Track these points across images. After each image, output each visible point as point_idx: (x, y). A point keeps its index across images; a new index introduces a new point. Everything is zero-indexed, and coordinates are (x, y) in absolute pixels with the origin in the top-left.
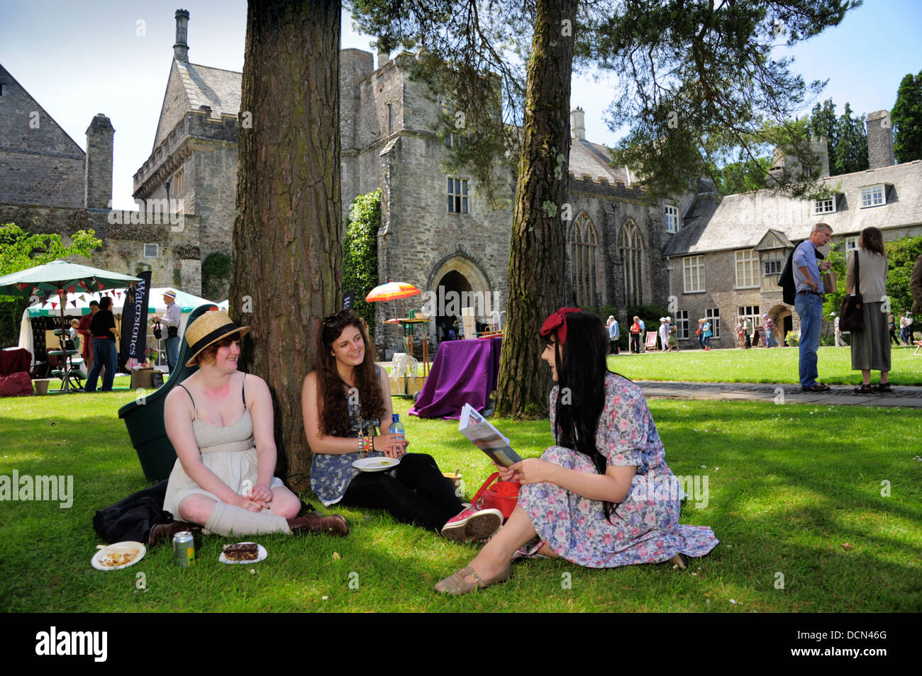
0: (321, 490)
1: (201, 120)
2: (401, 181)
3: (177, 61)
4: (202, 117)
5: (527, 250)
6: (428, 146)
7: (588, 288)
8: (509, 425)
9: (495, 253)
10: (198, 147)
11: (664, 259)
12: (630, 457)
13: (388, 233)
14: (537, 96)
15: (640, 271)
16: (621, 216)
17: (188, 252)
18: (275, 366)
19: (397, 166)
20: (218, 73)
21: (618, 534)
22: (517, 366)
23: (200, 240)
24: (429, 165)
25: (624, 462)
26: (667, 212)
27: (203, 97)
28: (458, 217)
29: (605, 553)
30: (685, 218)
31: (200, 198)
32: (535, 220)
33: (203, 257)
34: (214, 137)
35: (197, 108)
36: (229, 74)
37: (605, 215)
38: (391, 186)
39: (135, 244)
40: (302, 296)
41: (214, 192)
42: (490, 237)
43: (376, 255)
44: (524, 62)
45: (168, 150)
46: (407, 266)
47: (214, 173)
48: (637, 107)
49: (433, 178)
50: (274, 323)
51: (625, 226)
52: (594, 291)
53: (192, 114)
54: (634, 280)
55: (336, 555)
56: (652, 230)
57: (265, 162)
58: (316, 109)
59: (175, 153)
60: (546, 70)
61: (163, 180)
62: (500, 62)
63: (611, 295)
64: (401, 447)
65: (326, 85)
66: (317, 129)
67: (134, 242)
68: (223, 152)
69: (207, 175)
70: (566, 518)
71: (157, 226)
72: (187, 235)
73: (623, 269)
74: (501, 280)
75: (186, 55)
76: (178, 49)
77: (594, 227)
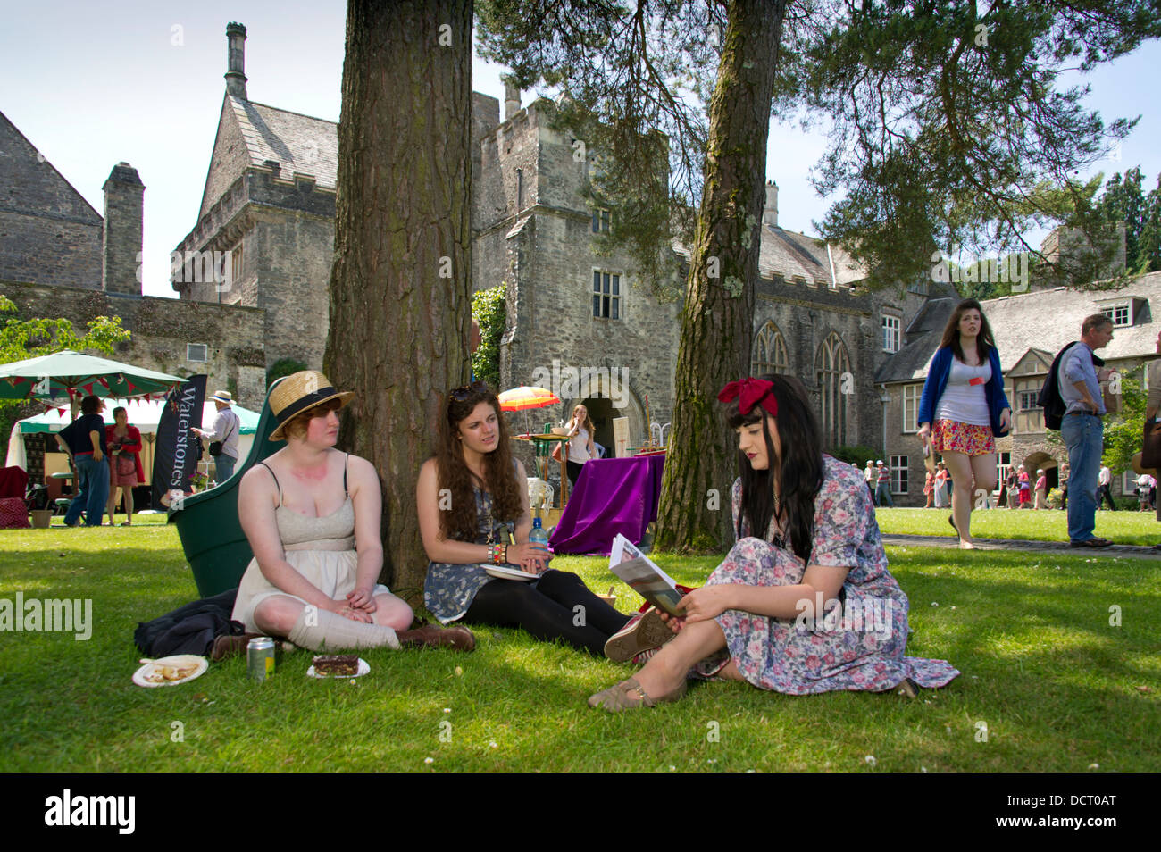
0: (437, 606)
1: (266, 180)
2: (532, 274)
3: (231, 97)
4: (267, 176)
5: (702, 338)
6: (569, 228)
8: (672, 561)
9: (652, 372)
10: (262, 217)
11: (877, 387)
12: (842, 556)
13: (514, 341)
14: (723, 136)
15: (843, 401)
16: (821, 328)
17: (248, 356)
18: (382, 451)
19: (528, 253)
20: (288, 117)
21: (826, 657)
22: (684, 486)
23: (265, 341)
24: (569, 254)
25: (834, 561)
26: (884, 324)
27: (268, 150)
28: (605, 323)
29: (808, 679)
30: (909, 333)
31: (265, 286)
32: (714, 299)
33: (268, 364)
34: (285, 204)
35: (261, 163)
37: (800, 326)
38: (519, 279)
39: (175, 344)
40: (420, 363)
41: (285, 279)
42: (646, 350)
43: (498, 370)
44: (704, 105)
45: (220, 219)
47: (284, 253)
48: (858, 162)
49: (574, 271)
50: (383, 396)
51: (825, 342)
53: (253, 171)
54: (835, 414)
55: (459, 670)
56: (863, 347)
57: (375, 189)
58: (441, 121)
59: (230, 224)
60: (736, 101)
62: (673, 103)
64: (542, 561)
65: (454, 90)
66: (443, 148)
67: (173, 340)
68: (297, 225)
69: (275, 255)
70: (763, 628)
71: (205, 320)
72: (247, 334)
73: (821, 400)
74: (658, 406)
75: (244, 89)
76: (232, 80)
77: (784, 342)
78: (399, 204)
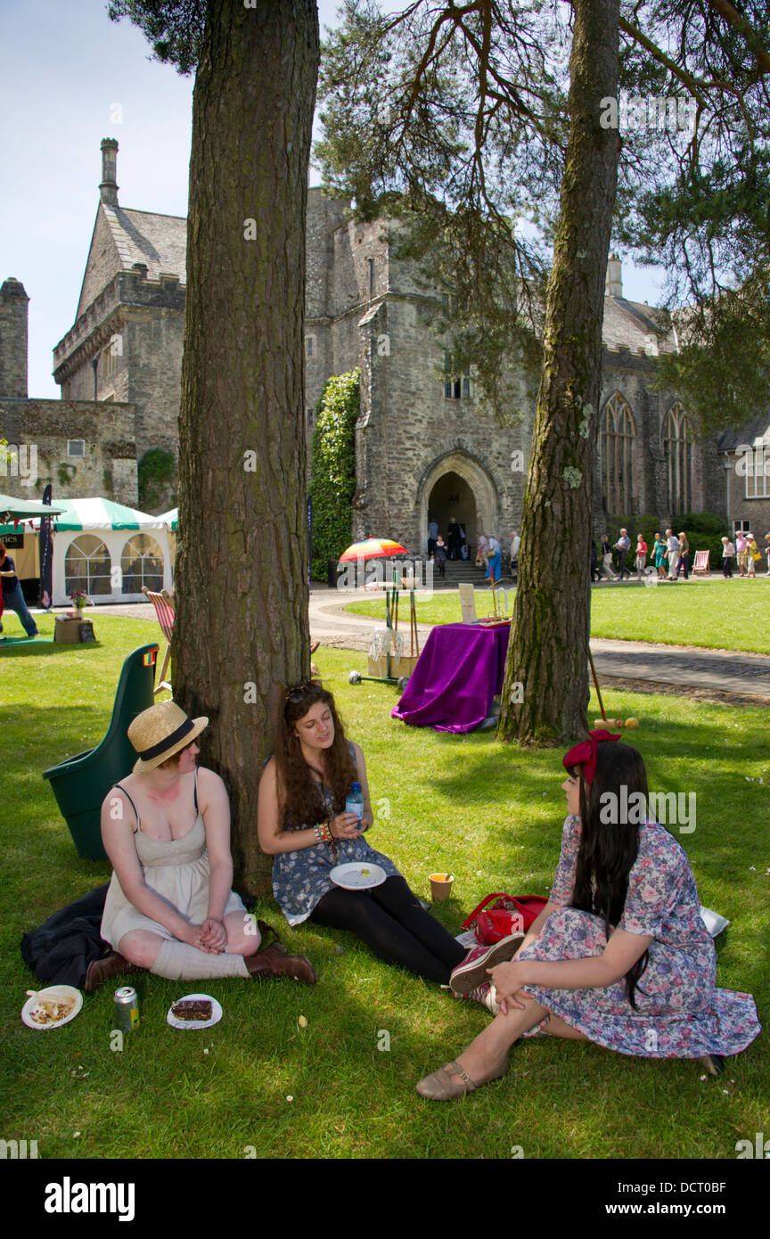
0: (285, 899)
1: (135, 282)
2: (385, 360)
3: (104, 206)
4: (135, 278)
5: (543, 530)
6: (419, 312)
7: (622, 490)
8: (515, 753)
9: (503, 449)
10: (131, 317)
11: (721, 455)
13: (368, 426)
14: (560, 325)
15: (689, 469)
16: (666, 398)
17: (121, 449)
18: (228, 743)
20: (155, 219)
23: (135, 433)
24: (420, 338)
27: (137, 252)
28: (457, 404)
31: (135, 382)
32: (553, 491)
33: (140, 455)
34: (151, 303)
35: (130, 267)
36: (169, 220)
37: (646, 397)
38: (372, 365)
39: (57, 441)
40: (259, 659)
41: (152, 373)
42: (497, 429)
43: (354, 453)
44: (543, 235)
45: (94, 319)
46: (393, 467)
47: (151, 349)
48: (690, 311)
49: (425, 354)
50: (227, 691)
51: (671, 411)
52: (630, 495)
53: (123, 275)
54: (681, 481)
55: (303, 1021)
57: (213, 491)
58: (274, 420)
59: (103, 324)
60: (571, 291)
61: (90, 356)
63: (651, 501)
65: (287, 386)
66: (276, 448)
67: (55, 438)
68: (163, 322)
69: (143, 352)
71: (82, 418)
72: (118, 428)
73: (668, 467)
74: (510, 483)
75: (116, 197)
76: (106, 189)
77: (632, 413)
78: (236, 507)
